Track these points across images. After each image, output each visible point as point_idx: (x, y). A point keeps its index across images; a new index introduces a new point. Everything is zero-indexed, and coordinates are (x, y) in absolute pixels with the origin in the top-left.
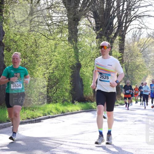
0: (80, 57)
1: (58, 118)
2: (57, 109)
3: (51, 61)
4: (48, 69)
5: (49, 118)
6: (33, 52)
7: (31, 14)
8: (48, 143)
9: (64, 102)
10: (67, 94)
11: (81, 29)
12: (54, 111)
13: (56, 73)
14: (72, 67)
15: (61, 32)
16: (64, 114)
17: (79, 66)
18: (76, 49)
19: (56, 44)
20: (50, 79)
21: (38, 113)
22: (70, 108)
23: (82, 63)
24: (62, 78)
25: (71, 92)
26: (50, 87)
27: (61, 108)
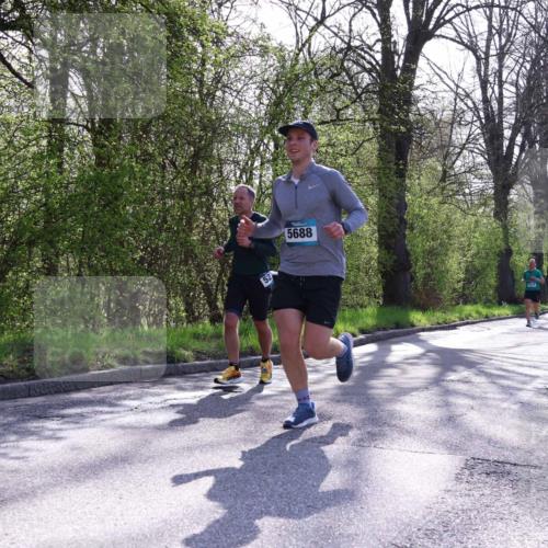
0: (511, 240)
1: (481, 324)
2: (478, 312)
3: (469, 245)
4: (465, 256)
5: (468, 323)
6: (445, 232)
7: (443, 179)
8: (471, 357)
9: (488, 303)
10: (491, 292)
11: (512, 200)
12: (474, 315)
13: (477, 262)
14: (500, 254)
15: (485, 204)
16: (488, 319)
17: (509, 252)
18: (505, 228)
19: (476, 222)
20: (467, 271)
21: (453, 317)
22: (496, 312)
23: (514, 248)
24: (484, 269)
25: (497, 289)
26: (467, 281)
27: (485, 311)
